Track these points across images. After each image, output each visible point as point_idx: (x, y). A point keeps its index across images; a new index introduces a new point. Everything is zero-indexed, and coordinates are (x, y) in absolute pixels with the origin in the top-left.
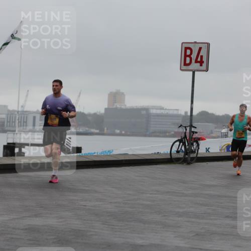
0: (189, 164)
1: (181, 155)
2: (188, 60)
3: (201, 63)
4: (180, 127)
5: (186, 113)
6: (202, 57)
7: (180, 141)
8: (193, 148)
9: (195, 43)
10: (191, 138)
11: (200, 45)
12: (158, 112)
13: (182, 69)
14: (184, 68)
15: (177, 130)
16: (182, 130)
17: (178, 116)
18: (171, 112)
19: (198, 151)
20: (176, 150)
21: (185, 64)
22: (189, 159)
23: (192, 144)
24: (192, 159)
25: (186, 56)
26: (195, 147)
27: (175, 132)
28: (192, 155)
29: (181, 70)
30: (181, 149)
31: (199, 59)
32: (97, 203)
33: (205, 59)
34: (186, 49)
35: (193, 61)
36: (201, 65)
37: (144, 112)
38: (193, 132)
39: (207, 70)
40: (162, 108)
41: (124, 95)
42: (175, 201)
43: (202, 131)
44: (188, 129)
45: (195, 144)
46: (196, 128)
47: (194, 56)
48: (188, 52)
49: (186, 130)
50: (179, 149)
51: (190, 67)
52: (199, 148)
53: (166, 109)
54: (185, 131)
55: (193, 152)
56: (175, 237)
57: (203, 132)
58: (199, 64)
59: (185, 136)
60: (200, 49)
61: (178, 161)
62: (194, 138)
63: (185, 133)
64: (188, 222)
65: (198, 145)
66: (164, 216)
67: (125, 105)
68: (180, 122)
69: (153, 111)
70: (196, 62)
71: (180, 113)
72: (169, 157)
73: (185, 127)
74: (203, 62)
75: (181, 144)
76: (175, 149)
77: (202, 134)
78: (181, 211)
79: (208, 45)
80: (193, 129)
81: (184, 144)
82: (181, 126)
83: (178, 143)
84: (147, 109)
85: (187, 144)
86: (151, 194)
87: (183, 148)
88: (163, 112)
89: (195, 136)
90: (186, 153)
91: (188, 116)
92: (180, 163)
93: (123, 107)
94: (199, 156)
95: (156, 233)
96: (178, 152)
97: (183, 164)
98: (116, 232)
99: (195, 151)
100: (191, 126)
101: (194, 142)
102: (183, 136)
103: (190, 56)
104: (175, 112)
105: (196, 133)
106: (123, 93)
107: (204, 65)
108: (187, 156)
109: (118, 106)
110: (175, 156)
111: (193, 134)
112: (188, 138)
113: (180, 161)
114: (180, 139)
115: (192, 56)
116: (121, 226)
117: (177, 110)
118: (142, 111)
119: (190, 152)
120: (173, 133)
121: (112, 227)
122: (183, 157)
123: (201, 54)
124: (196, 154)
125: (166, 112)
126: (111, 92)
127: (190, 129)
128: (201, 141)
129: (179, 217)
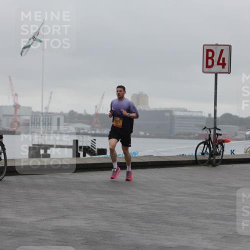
0: (214, 166)
1: (207, 157)
2: (210, 62)
3: (223, 65)
4: (204, 129)
5: (210, 115)
6: (224, 59)
7: (205, 143)
8: (218, 150)
9: (217, 45)
10: (216, 140)
11: (222, 48)
12: (182, 114)
14: (207, 70)
15: (201, 132)
16: (206, 132)
17: (202, 118)
18: (195, 114)
19: (223, 153)
20: (201, 152)
21: (207, 66)
22: (214, 161)
23: (217, 146)
24: (218, 161)
25: (208, 58)
26: (220, 149)
27: (199, 134)
28: (217, 158)
29: (203, 72)
30: (206, 151)
31: (221, 62)
32: (124, 205)
33: (227, 61)
34: (208, 51)
35: (215, 63)
36: (223, 67)
37: (167, 114)
38: (218, 134)
39: (229, 72)
40: (185, 111)
41: (148, 97)
42: (201, 203)
43: (226, 133)
44: (212, 131)
45: (219, 146)
46: (220, 130)
47: (216, 58)
48: (210, 54)
49: (210, 132)
50: (204, 151)
51: (213, 69)
52: (223, 151)
53: (189, 111)
54: (209, 133)
55: (218, 154)
56: (203, 239)
57: (227, 134)
58: (221, 66)
59: (210, 139)
60: (222, 51)
61: (203, 163)
62: (219, 141)
63: (210, 135)
64: (215, 224)
65: (223, 147)
66: (192, 218)
67: (149, 107)
68: (204, 124)
69: (177, 113)
70: (218, 64)
71: (203, 115)
72: (194, 159)
73: (210, 129)
74: (225, 64)
75: (206, 146)
76: (199, 151)
77: (226, 136)
79: (230, 47)
80: (217, 132)
81: (209, 146)
82: (205, 128)
83: (202, 145)
84: (170, 111)
85: (212, 146)
87: (208, 151)
88: (187, 115)
89: (220, 138)
90: (211, 155)
91: (212, 118)
92: (205, 166)
94: (224, 158)
96: (203, 154)
97: (208, 166)
98: (144, 233)
99: (220, 153)
100: (215, 128)
101: (219, 144)
102: (208, 138)
103: (212, 58)
104: (199, 114)
105: (221, 135)
106: (146, 95)
107: (227, 67)
108: (212, 158)
109: (141, 108)
110: (200, 158)
111: (218, 136)
112: (212, 140)
113: (205, 164)
114: (204, 140)
115: (214, 58)
116: (149, 228)
117: (201, 112)
118: (165, 113)
119: (215, 154)
120: (197, 135)
121: (140, 228)
122: (207, 159)
123: (223, 56)
124: (221, 156)
125: (189, 115)
126: (134, 95)
127: (215, 131)
128: (225, 143)
129: (206, 219)
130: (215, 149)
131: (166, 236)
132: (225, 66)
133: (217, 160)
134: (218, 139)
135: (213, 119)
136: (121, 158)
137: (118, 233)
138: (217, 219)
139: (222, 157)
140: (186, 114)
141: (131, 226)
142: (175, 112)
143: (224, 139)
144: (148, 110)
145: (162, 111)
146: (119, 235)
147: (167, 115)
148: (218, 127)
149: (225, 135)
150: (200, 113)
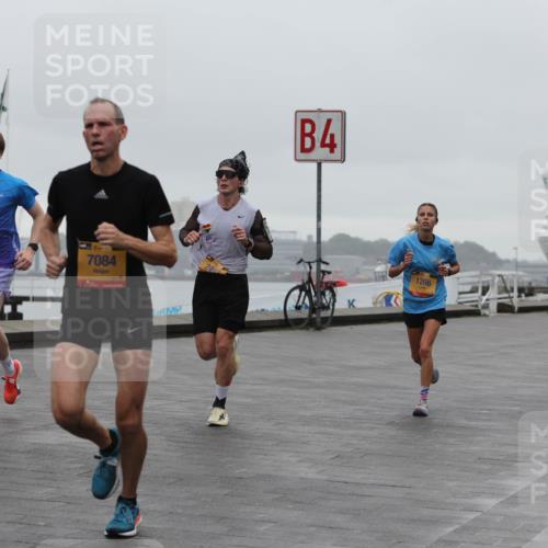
0: (319, 329)
1: (304, 313)
2: (308, 141)
3: (332, 146)
4: (299, 262)
5: (310, 237)
6: (332, 136)
7: (301, 288)
8: (324, 301)
9: (320, 111)
10: (320, 283)
11: (329, 116)
13: (298, 158)
14: (303, 156)
15: (294, 268)
16: (303, 268)
17: (296, 243)
19: (333, 305)
20: (295, 304)
21: (303, 150)
22: (319, 320)
23: (323, 294)
24: (325, 320)
25: (304, 135)
26: (328, 298)
27: (291, 272)
28: (324, 314)
29: (296, 160)
30: (303, 302)
31: (328, 141)
33: (338, 140)
34: (304, 122)
35: (318, 144)
36: (332, 151)
38: (324, 272)
39: (343, 160)
43: (339, 270)
44: (314, 266)
45: (327, 293)
46: (327, 264)
47: (318, 135)
48: (308, 128)
49: (311, 268)
50: (300, 303)
51: (312, 155)
52: (335, 301)
54: (308, 270)
55: (326, 308)
56: (299, 461)
57: (342, 272)
58: (327, 149)
59: (310, 280)
60: (329, 121)
61: (300, 324)
62: (326, 283)
63: (310, 273)
64: (321, 433)
65: (334, 295)
68: (300, 253)
70: (323, 145)
71: (298, 238)
72: (283, 317)
73: (309, 263)
74: (335, 146)
75: (303, 293)
76: (292, 303)
77: (341, 275)
78: (308, 413)
79: (343, 114)
80: (323, 267)
81: (308, 293)
82: (301, 260)
83: (297, 292)
85: (313, 294)
87: (307, 301)
89: (327, 278)
90: (313, 309)
91: (313, 243)
92: (302, 329)
94: (335, 314)
96: (298, 308)
97: (308, 329)
99: (329, 307)
100: (319, 261)
101: (327, 289)
102: (306, 279)
103: (310, 135)
104: (291, 237)
105: (329, 273)
107: (338, 150)
108: (314, 316)
110: (293, 315)
111: (324, 274)
112: (315, 283)
113: (303, 325)
114: (300, 283)
115: (315, 135)
117: (294, 232)
119: (319, 308)
120: (288, 274)
122: (307, 316)
123: (330, 132)
124: (330, 311)
127: (318, 267)
129: (304, 425)
130: (319, 299)
132: (336, 150)
133: (323, 318)
134: (324, 281)
135: (315, 246)
138: (325, 425)
139: (332, 313)
143: (336, 280)
148: (324, 258)
149: (337, 272)
150: (292, 234)
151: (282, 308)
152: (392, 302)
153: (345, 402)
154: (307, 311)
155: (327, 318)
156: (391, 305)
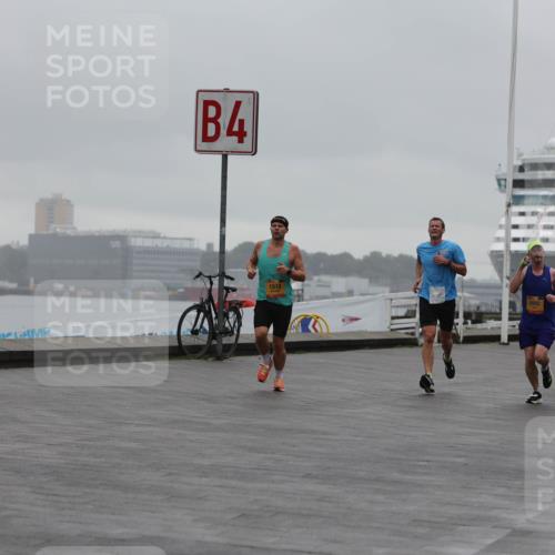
0: (219, 359)
1: (203, 339)
2: (211, 129)
3: (241, 135)
4: (198, 276)
5: (210, 246)
6: (242, 123)
7: (199, 308)
8: (227, 325)
9: (227, 91)
10: (223, 301)
11: (239, 97)
12: (148, 243)
13: (198, 148)
14: (205, 146)
15: (190, 284)
16: (202, 284)
17: (192, 253)
18: (177, 245)
19: (238, 331)
20: (191, 327)
21: (206, 138)
22: (220, 348)
23: (226, 316)
24: (227, 348)
25: (206, 120)
26: (231, 321)
27: (186, 289)
28: (227, 340)
29: (196, 150)
30: (201, 326)
31: (236, 128)
32: (17, 446)
33: (248, 128)
34: (207, 104)
35: (223, 131)
36: (241, 141)
37: (116, 244)
38: (227, 289)
39: (254, 152)
40: (156, 236)
41: (72, 206)
42: (191, 441)
43: (245, 286)
44: (216, 281)
45: (231, 314)
46: (232, 279)
47: (224, 121)
48: (212, 112)
49: (211, 283)
50: (198, 327)
51: (217, 145)
52: (240, 325)
53: (165, 238)
54: (208, 286)
55: (229, 333)
56: (195, 521)
57: (248, 289)
58: (235, 138)
59: (210, 299)
60: (238, 104)
61: (196, 352)
62: (230, 303)
63: (210, 290)
64: (221, 486)
65: (239, 317)
66: (170, 474)
67: (74, 228)
68: (197, 266)
69: (137, 242)
70: (230, 133)
71: (196, 246)
72: (177, 344)
73: (210, 277)
74: (245, 134)
75: (202, 314)
76: (187, 326)
77: (247, 293)
78: (206, 462)
79: (256, 95)
80: (227, 283)
81: (207, 315)
82: (200, 275)
83: (193, 313)
84: (122, 238)
85: (214, 316)
86: (138, 425)
87: (206, 325)
88: (159, 245)
89: (232, 297)
90: (214, 334)
91: (214, 253)
92: (199, 358)
93: (69, 232)
94: (241, 341)
95: (153, 512)
96: (194, 332)
97: (206, 359)
98: (63, 509)
99: (232, 332)
100: (222, 275)
101: (230, 310)
102: (205, 297)
103: (215, 120)
104: (186, 245)
105: (234, 290)
106: (68, 201)
107: (248, 140)
108: (214, 342)
109: (58, 230)
110: (188, 340)
111: (228, 292)
112: (216, 302)
113: (199, 355)
114: (198, 303)
115: (220, 120)
116: (74, 496)
117: (190, 239)
118: (112, 242)
119: (221, 333)
120: (181, 290)
121: (55, 498)
122: (205, 343)
123: (239, 116)
124: (234, 337)
125: (165, 245)
126: (42, 200)
127: (221, 282)
128: (244, 309)
129: (201, 477)
130: (221, 322)
131: (113, 514)
132: (245, 139)
133: (225, 345)
134: (227, 299)
135: (217, 256)
136: (11, 340)
137: (6, 508)
138: (227, 478)
139: (237, 339)
140: (158, 243)
141: (34, 492)
142: (133, 240)
143: (241, 299)
144: (72, 234)
145: (105, 237)
146: (8, 513)
147: (114, 246)
148: (229, 272)
149: (243, 289)
150: (188, 242)
151: (175, 332)
152: (310, 327)
153: (251, 449)
154: (206, 337)
155: (230, 345)
156: (308, 331)
